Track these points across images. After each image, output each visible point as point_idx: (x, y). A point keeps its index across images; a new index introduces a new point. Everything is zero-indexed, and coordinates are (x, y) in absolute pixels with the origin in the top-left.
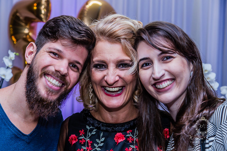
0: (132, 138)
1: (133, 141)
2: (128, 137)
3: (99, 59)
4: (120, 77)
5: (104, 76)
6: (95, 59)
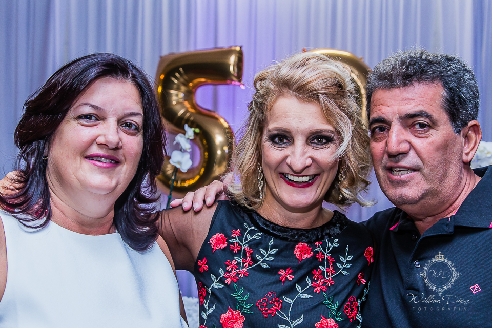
0: (323, 254)
1: (323, 260)
2: (317, 252)
3: (280, 127)
4: (313, 160)
5: (286, 157)
6: (272, 126)
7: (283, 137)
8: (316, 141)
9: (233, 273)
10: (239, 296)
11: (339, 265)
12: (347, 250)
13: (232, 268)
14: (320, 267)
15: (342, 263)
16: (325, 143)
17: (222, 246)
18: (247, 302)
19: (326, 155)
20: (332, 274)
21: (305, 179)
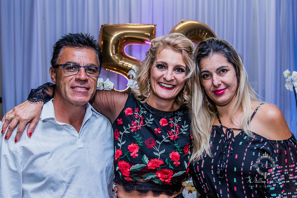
0: (173, 124)
1: (173, 127)
2: (170, 123)
4: (175, 78)
5: (163, 75)
6: (159, 60)
7: (163, 66)
8: (177, 70)
9: (135, 127)
10: (137, 138)
11: (181, 129)
12: (185, 123)
13: (134, 125)
14: (172, 130)
15: (183, 129)
16: (181, 72)
17: (130, 114)
18: (141, 141)
19: (181, 77)
20: (178, 133)
21: (170, 86)
